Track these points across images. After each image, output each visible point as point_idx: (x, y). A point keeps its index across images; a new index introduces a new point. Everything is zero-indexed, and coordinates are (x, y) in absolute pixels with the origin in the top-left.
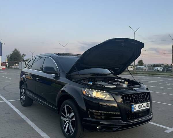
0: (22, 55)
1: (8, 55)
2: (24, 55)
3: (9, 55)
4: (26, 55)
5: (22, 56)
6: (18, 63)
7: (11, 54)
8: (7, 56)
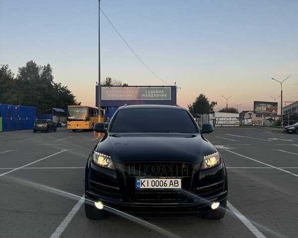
0: (210, 103)
1: (190, 105)
2: (214, 103)
3: (192, 105)
4: (216, 103)
5: (211, 105)
6: (200, 117)
7: (194, 104)
8: (189, 107)
